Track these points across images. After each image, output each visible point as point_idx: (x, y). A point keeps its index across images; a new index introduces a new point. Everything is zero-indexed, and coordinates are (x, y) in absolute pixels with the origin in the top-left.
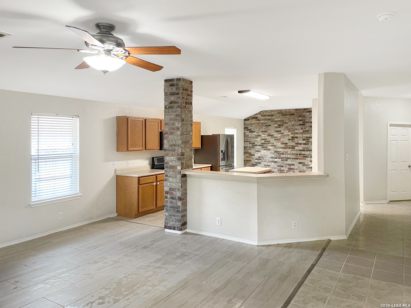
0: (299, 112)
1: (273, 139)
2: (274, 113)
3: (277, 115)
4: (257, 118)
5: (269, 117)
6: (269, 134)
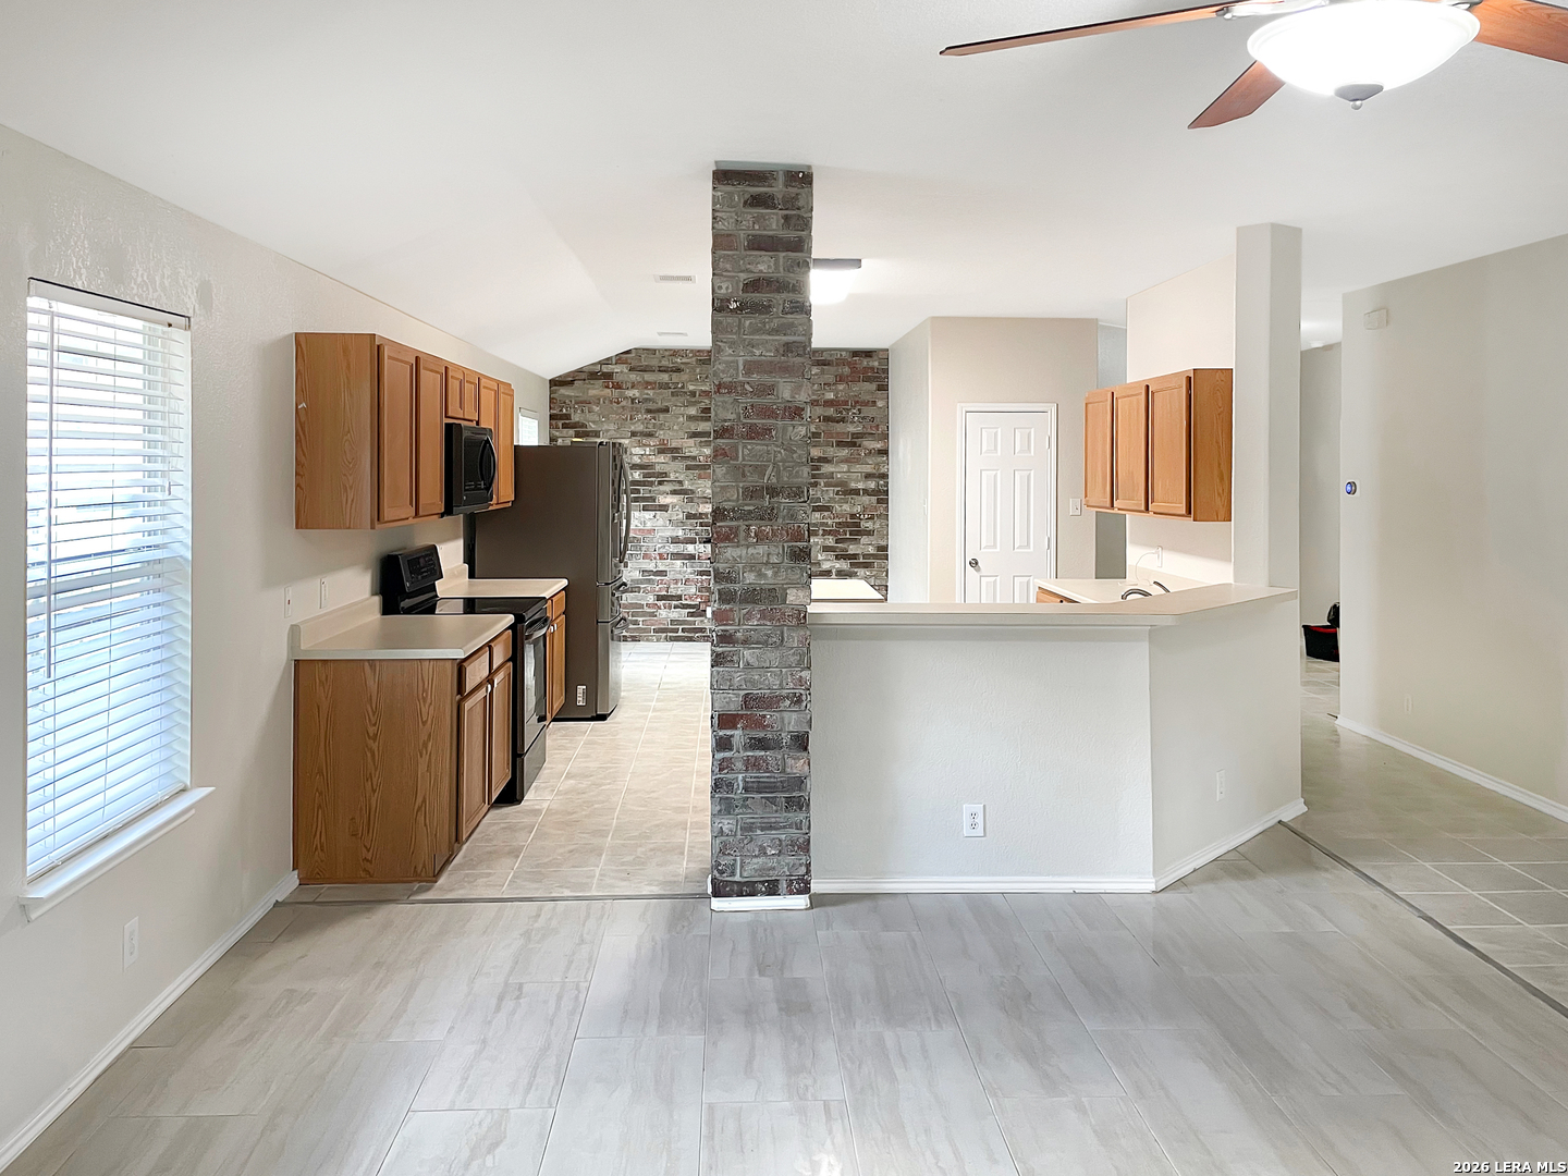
1: (680, 465)
2: (684, 360)
3: (698, 370)
4: (609, 376)
5: (665, 377)
6: (662, 442)
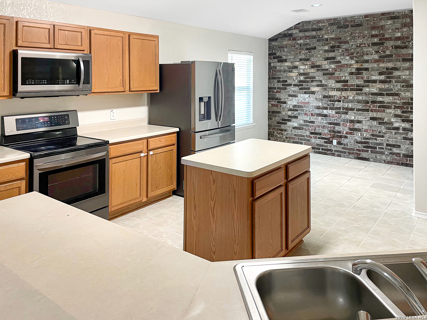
0: (372, 19)
5: (314, 33)
6: (313, 63)
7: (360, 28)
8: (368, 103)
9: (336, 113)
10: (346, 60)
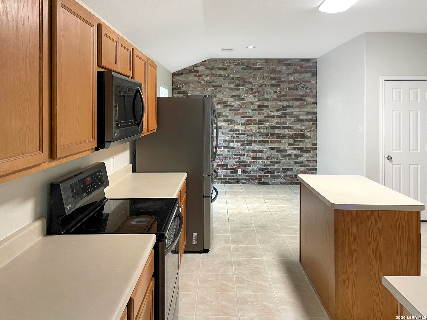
0: (271, 64)
1: (227, 109)
2: (229, 64)
4: (197, 71)
5: (220, 72)
6: (219, 99)
7: (261, 71)
8: (268, 135)
9: (242, 145)
10: (250, 98)
